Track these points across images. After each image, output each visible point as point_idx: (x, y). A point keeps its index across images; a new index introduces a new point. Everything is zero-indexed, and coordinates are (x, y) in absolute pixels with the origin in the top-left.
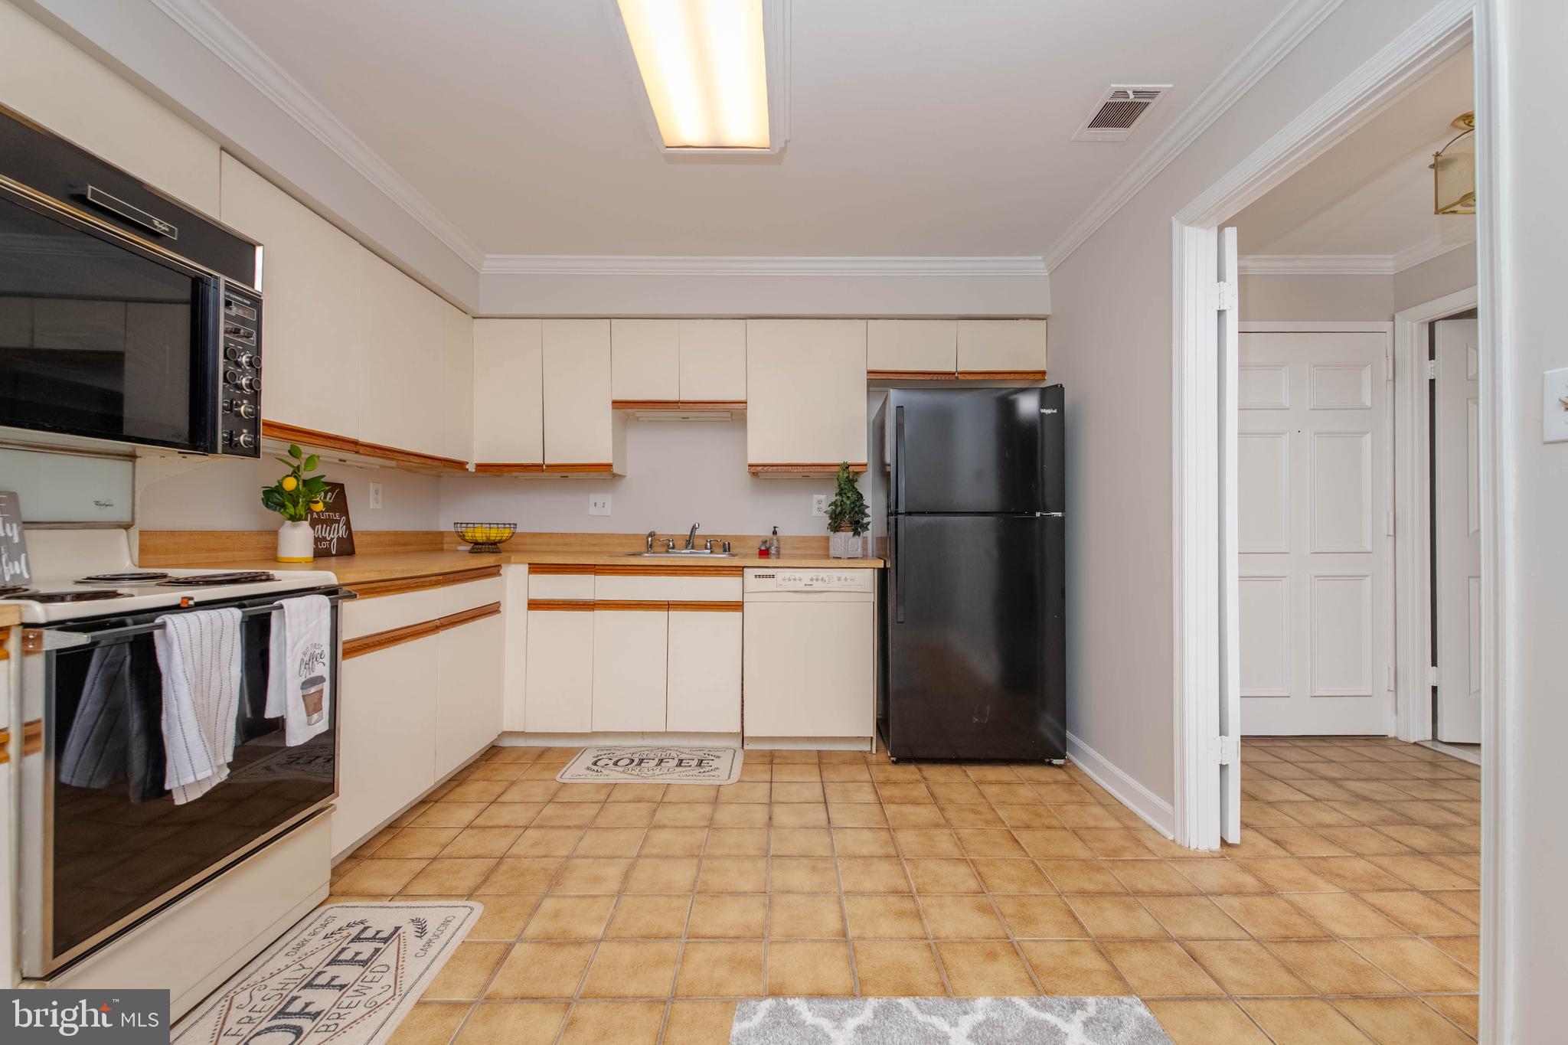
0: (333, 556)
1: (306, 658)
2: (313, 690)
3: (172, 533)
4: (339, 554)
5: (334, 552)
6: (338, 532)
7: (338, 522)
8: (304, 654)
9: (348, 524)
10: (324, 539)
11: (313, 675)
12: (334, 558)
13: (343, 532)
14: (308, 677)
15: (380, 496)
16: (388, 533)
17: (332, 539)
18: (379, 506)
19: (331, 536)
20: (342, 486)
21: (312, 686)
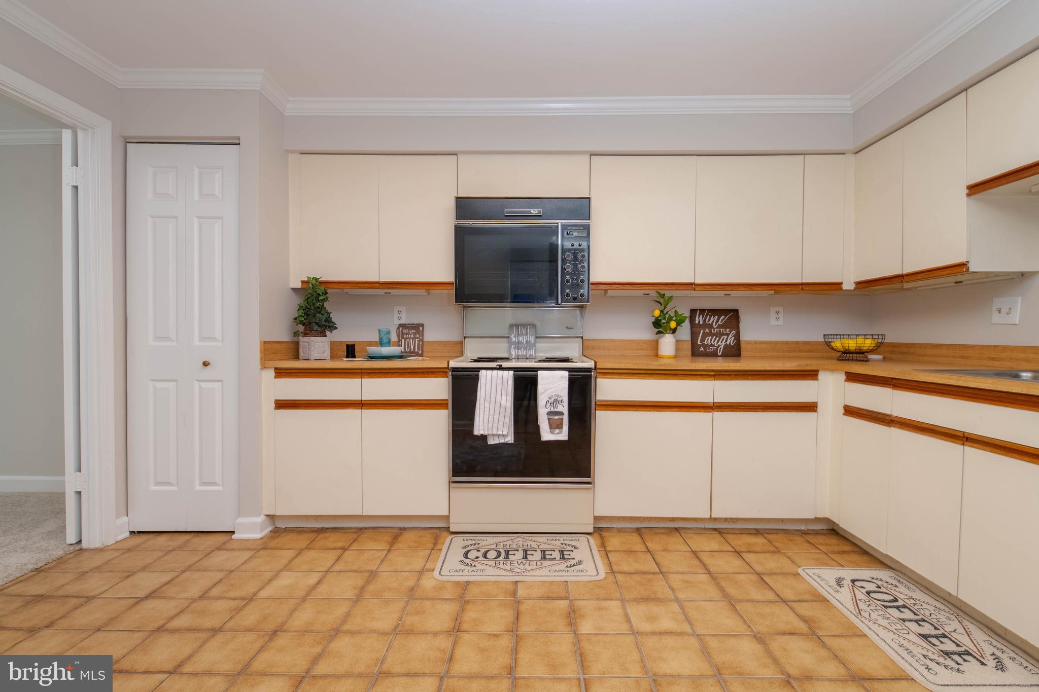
0: (719, 356)
1: (552, 400)
2: (556, 417)
3: (612, 341)
4: (724, 355)
5: (720, 354)
6: (726, 341)
7: (728, 335)
8: (550, 398)
9: (737, 336)
10: (713, 345)
11: (556, 410)
12: (720, 358)
13: (731, 340)
14: (552, 410)
15: (781, 316)
16: (787, 343)
17: (719, 346)
18: (781, 322)
19: (720, 343)
20: (736, 312)
21: (555, 415)
